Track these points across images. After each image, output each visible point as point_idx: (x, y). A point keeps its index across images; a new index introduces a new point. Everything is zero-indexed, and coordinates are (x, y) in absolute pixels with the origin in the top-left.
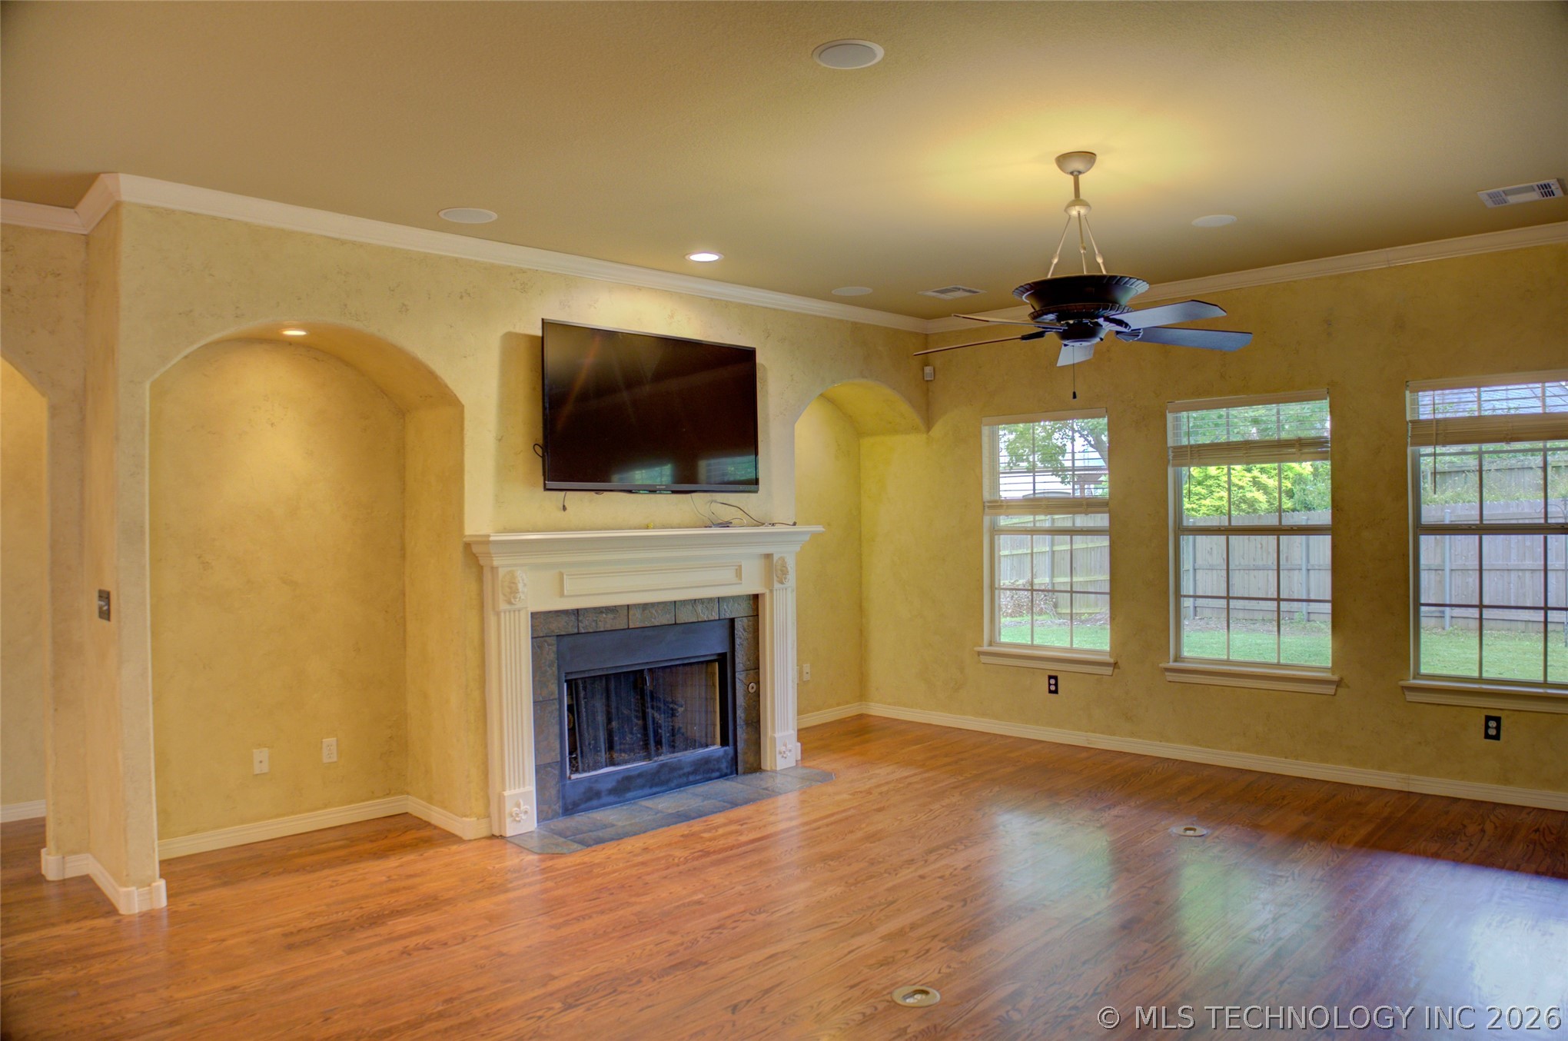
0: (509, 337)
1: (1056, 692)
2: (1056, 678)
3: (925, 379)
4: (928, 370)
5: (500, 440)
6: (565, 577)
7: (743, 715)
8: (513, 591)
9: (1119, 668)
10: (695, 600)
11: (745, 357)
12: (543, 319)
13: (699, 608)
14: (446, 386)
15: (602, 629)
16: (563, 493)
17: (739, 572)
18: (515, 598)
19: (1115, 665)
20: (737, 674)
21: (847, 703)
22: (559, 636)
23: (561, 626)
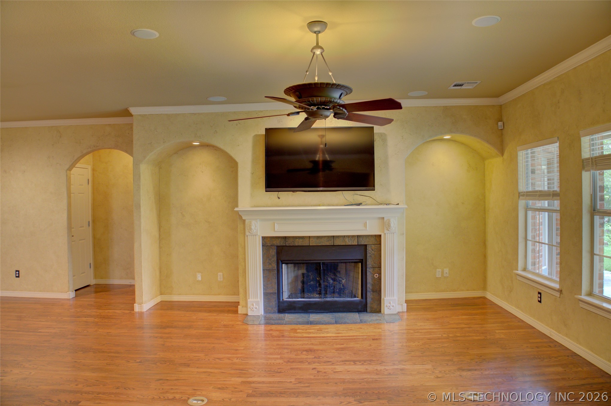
2: (541, 294)
3: (499, 129)
4: (500, 124)
6: (276, 224)
7: (371, 287)
8: (251, 229)
9: (562, 294)
10: (345, 236)
12: (266, 128)
13: (347, 240)
14: (232, 157)
15: (297, 245)
16: (278, 192)
17: (365, 225)
19: (561, 291)
20: (367, 269)
21: (474, 290)
22: (277, 246)
23: (278, 243)
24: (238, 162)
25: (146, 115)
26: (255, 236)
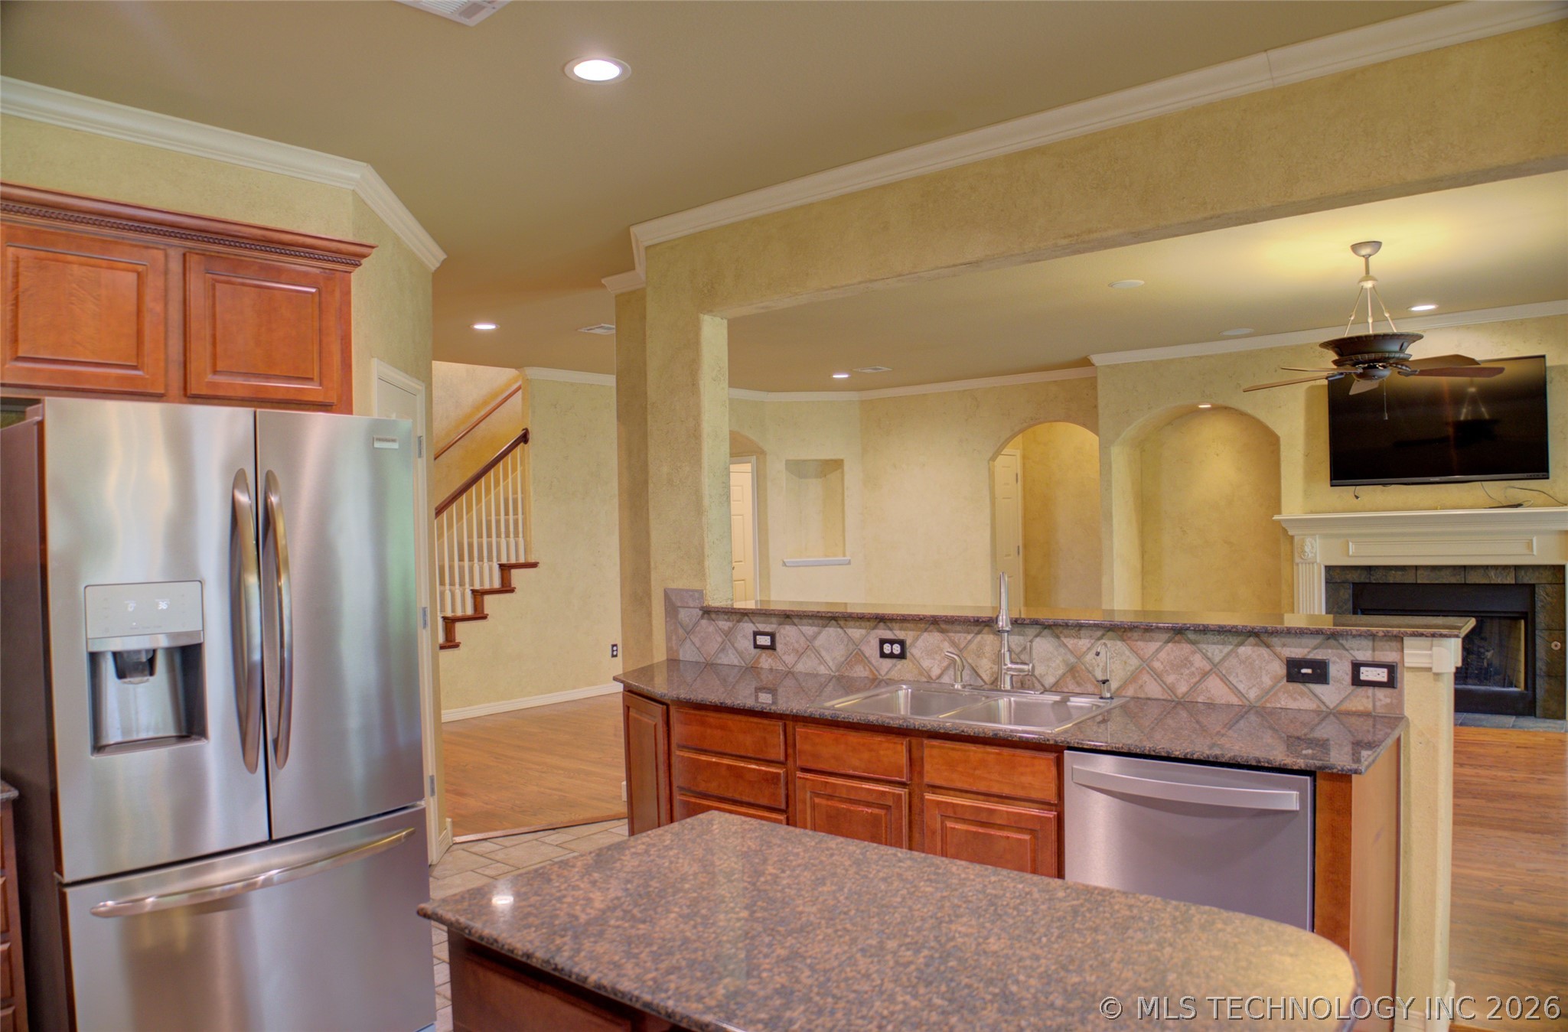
5: (1307, 456)
6: (1350, 544)
7: (1544, 667)
8: (1303, 552)
10: (1488, 566)
13: (1492, 573)
14: (1269, 426)
15: (1391, 582)
16: (1354, 487)
17: (1530, 544)
18: (1304, 555)
20: (1537, 631)
22: (1354, 584)
23: (1355, 577)
24: (1279, 434)
25: (1118, 365)
26: (1311, 565)
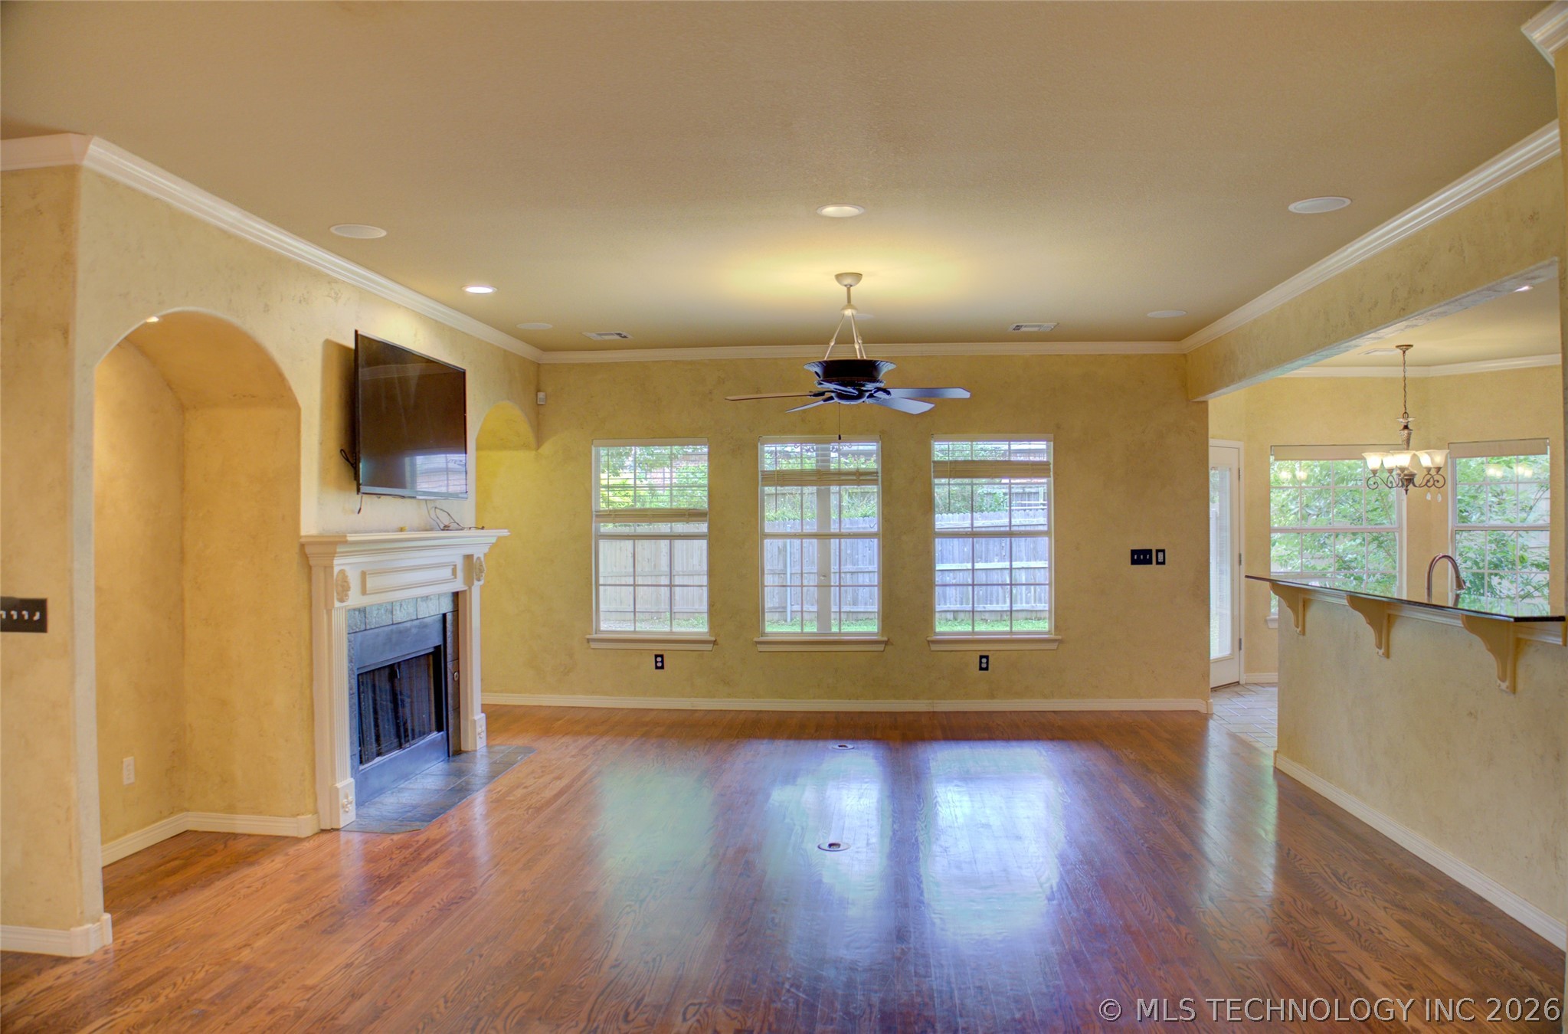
0: (328, 344)
1: (662, 667)
2: (662, 656)
3: (539, 403)
4: (541, 395)
5: (321, 443)
6: (366, 576)
7: (451, 702)
8: (344, 588)
9: (717, 645)
10: (427, 596)
11: (459, 376)
12: (356, 332)
13: (429, 604)
14: (290, 389)
15: (379, 626)
17: (454, 571)
19: (715, 642)
20: (447, 664)
